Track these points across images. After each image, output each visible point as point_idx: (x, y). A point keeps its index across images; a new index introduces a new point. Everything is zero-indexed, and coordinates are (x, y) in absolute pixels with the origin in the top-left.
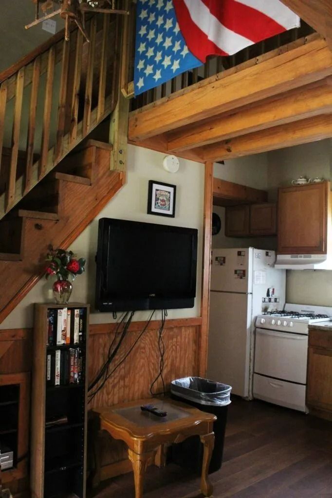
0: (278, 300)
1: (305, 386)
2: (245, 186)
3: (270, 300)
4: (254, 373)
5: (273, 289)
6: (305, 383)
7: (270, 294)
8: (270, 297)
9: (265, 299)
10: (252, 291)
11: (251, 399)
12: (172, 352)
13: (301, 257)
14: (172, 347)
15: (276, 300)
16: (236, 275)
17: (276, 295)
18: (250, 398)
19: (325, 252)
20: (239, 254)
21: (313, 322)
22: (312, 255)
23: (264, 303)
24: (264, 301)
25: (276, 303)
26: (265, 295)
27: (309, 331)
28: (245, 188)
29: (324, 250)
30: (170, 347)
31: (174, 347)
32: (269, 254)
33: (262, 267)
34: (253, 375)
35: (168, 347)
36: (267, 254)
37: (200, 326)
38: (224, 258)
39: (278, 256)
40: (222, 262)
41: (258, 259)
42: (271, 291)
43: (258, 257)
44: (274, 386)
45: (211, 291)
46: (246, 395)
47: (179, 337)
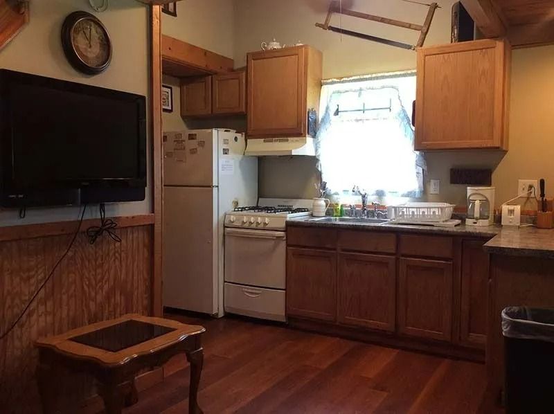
4: (225, 282)
6: (284, 288)
10: (218, 184)
12: (114, 260)
13: (276, 141)
14: (114, 254)
18: (221, 315)
19: (304, 135)
21: (290, 217)
22: (290, 139)
27: (286, 227)
29: (302, 133)
30: (111, 254)
31: (117, 255)
35: (108, 254)
37: (153, 226)
39: (248, 140)
45: (165, 186)
46: (215, 311)
47: (123, 241)
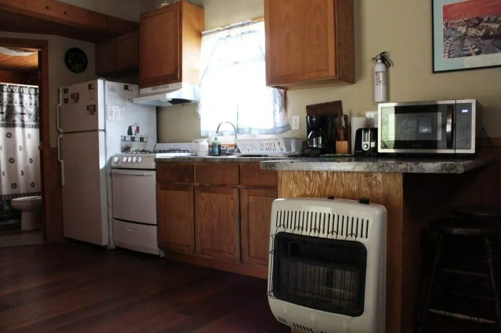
0: (145, 140)
1: (155, 227)
2: (106, 15)
3: (133, 139)
4: (113, 218)
5: (138, 128)
6: (155, 223)
7: (133, 132)
8: (133, 136)
9: (125, 137)
10: (105, 127)
11: (112, 248)
13: (160, 88)
15: (142, 139)
16: (88, 111)
17: (142, 133)
18: (112, 246)
19: (180, 80)
20: (90, 87)
21: (159, 156)
22: (170, 85)
23: (124, 142)
24: (124, 139)
25: (142, 143)
26: (125, 133)
27: (157, 166)
28: (106, 17)
29: (179, 78)
32: (130, 88)
33: (120, 101)
34: (112, 221)
36: (126, 88)
38: (78, 94)
39: (141, 90)
40: (76, 99)
41: (112, 92)
42: (134, 129)
43: (112, 90)
44: (129, 230)
46: (105, 242)
